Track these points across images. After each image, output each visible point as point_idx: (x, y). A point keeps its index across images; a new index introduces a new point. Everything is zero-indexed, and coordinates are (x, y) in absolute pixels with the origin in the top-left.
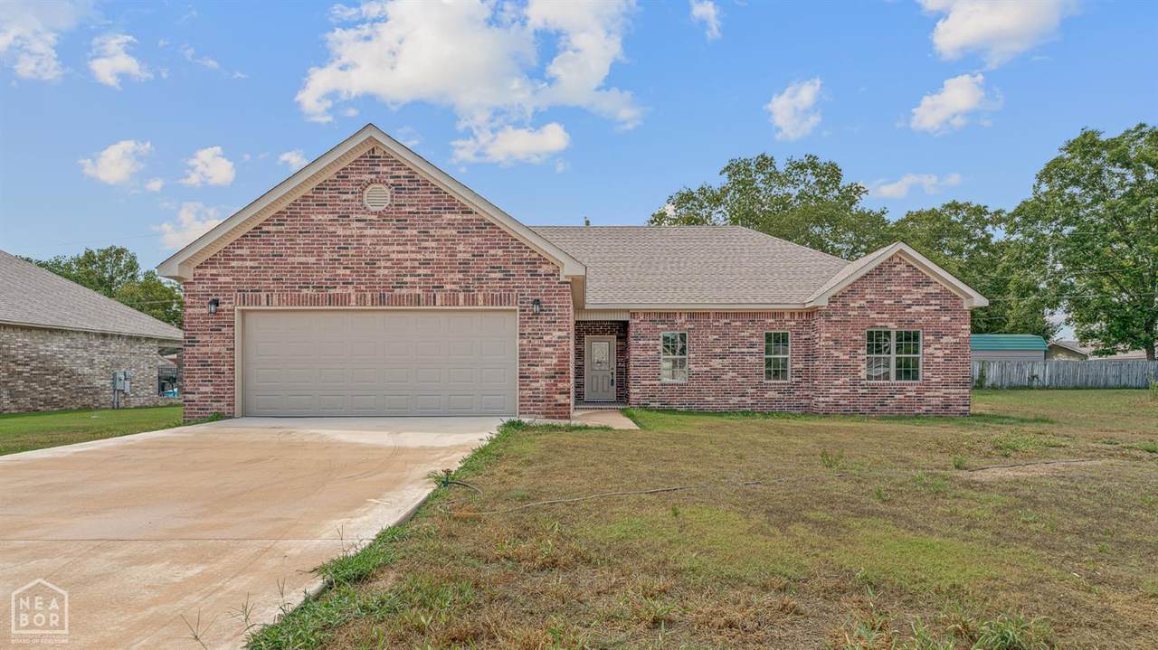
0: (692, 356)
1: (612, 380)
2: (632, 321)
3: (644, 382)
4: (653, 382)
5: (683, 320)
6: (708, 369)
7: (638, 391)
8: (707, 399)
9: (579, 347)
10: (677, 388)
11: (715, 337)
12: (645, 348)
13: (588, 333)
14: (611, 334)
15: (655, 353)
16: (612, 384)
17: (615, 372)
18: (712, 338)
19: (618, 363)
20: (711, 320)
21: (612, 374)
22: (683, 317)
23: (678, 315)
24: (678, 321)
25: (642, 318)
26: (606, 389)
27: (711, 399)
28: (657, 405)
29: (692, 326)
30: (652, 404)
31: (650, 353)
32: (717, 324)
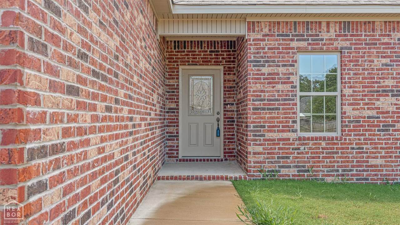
0: (348, 91)
1: (218, 129)
2: (252, 36)
3: (269, 135)
4: (285, 135)
5: (332, 34)
6: (373, 113)
7: (260, 149)
8: (372, 162)
9: (172, 82)
10: (324, 144)
11: (384, 61)
12: (272, 79)
13: (184, 63)
14: (217, 63)
15: (288, 87)
16: (218, 135)
17: (222, 117)
18: (378, 62)
19: (225, 104)
20: (378, 33)
21: (218, 120)
22: (332, 30)
23: (324, 25)
24: (325, 35)
25: (266, 30)
26: (209, 141)
27: (379, 161)
28: (293, 171)
29: (346, 44)
30: (284, 171)
31: (280, 87)
32: (386, 40)
